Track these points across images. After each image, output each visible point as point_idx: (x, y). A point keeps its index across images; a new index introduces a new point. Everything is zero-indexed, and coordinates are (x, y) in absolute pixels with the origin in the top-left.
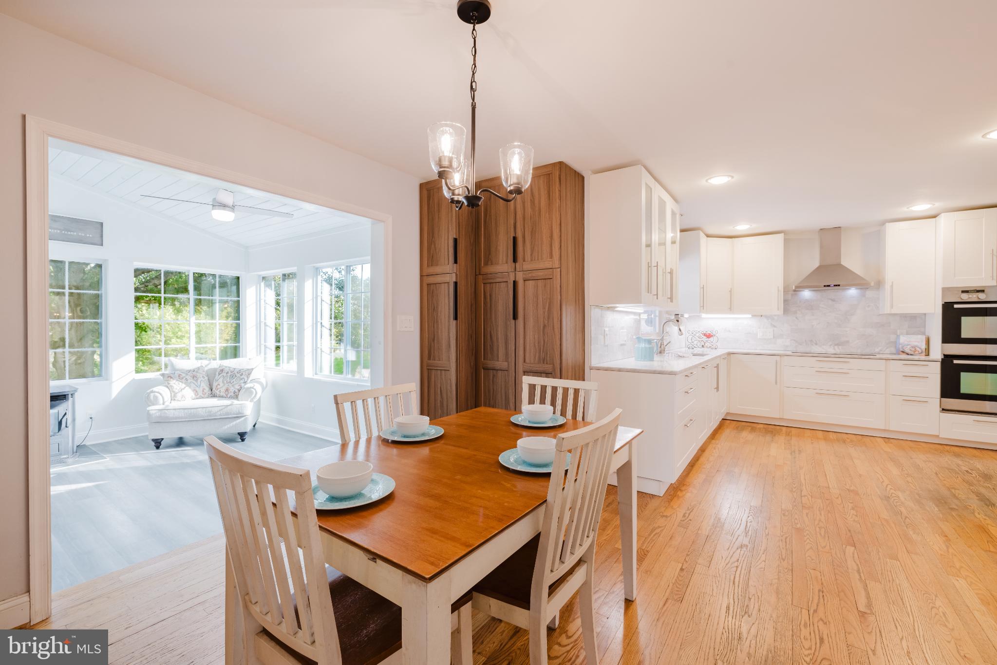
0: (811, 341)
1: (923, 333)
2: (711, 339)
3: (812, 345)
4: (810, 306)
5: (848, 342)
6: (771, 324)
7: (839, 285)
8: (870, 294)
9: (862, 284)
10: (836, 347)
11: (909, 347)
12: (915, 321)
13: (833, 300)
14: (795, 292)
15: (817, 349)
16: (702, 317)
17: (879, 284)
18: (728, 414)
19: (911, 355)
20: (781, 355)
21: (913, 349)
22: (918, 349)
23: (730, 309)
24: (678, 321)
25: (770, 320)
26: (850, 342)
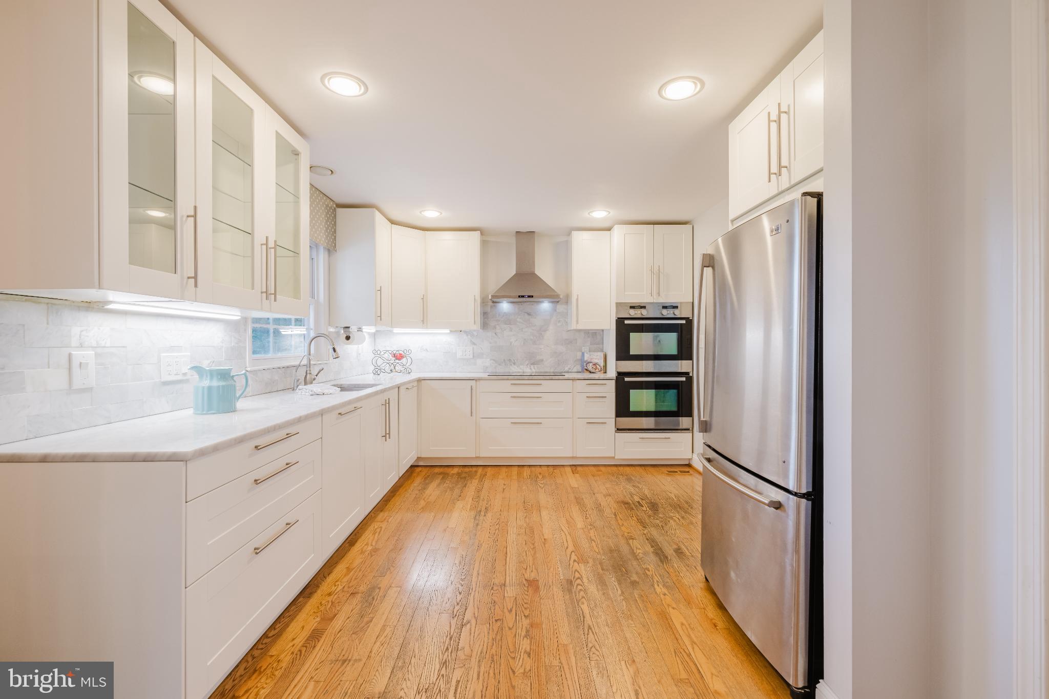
0: (510, 359)
1: (602, 350)
2: (404, 360)
3: (511, 365)
4: (508, 320)
5: (542, 360)
6: (471, 341)
7: (532, 296)
8: (561, 308)
9: (554, 298)
10: (532, 366)
11: (591, 364)
12: (595, 335)
13: (529, 314)
14: (495, 304)
15: (515, 369)
16: (394, 331)
17: (567, 299)
18: (419, 459)
19: (593, 373)
20: (476, 380)
21: (595, 367)
22: (598, 366)
23: (423, 321)
24: (348, 338)
25: (469, 337)
26: (544, 360)
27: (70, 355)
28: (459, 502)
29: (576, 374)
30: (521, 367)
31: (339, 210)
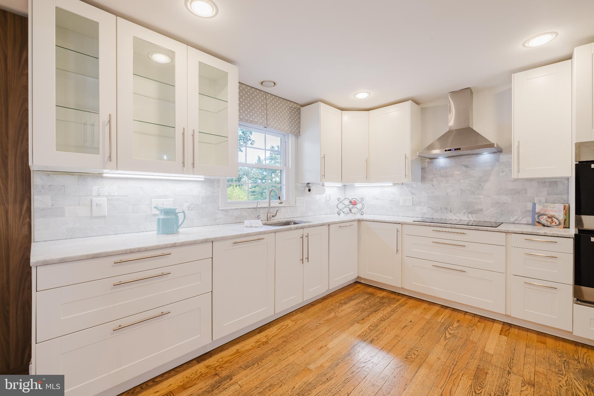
0: (446, 208)
2: (357, 206)
3: (448, 213)
4: (445, 173)
5: (482, 210)
6: (411, 191)
7: (460, 149)
8: (503, 157)
10: (470, 215)
11: (545, 217)
12: (555, 187)
13: (466, 166)
14: (432, 160)
15: (452, 217)
19: (547, 226)
20: (401, 224)
21: (550, 220)
22: (555, 220)
23: (367, 177)
24: (309, 190)
25: (409, 188)
26: (484, 209)
27: (91, 200)
28: (358, 324)
29: (525, 226)
30: (458, 214)
31: (302, 109)
